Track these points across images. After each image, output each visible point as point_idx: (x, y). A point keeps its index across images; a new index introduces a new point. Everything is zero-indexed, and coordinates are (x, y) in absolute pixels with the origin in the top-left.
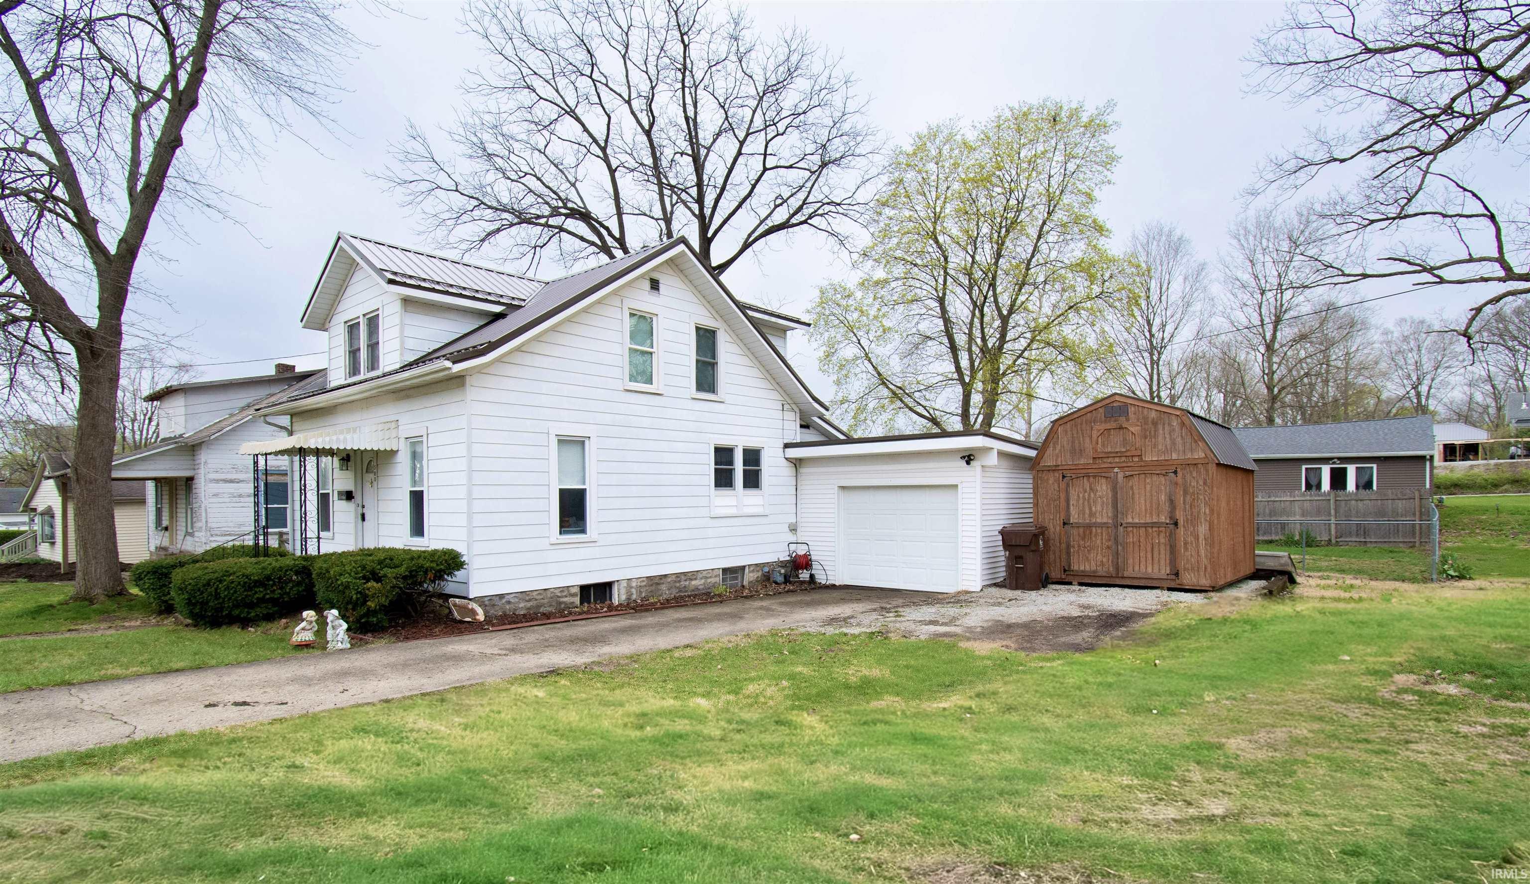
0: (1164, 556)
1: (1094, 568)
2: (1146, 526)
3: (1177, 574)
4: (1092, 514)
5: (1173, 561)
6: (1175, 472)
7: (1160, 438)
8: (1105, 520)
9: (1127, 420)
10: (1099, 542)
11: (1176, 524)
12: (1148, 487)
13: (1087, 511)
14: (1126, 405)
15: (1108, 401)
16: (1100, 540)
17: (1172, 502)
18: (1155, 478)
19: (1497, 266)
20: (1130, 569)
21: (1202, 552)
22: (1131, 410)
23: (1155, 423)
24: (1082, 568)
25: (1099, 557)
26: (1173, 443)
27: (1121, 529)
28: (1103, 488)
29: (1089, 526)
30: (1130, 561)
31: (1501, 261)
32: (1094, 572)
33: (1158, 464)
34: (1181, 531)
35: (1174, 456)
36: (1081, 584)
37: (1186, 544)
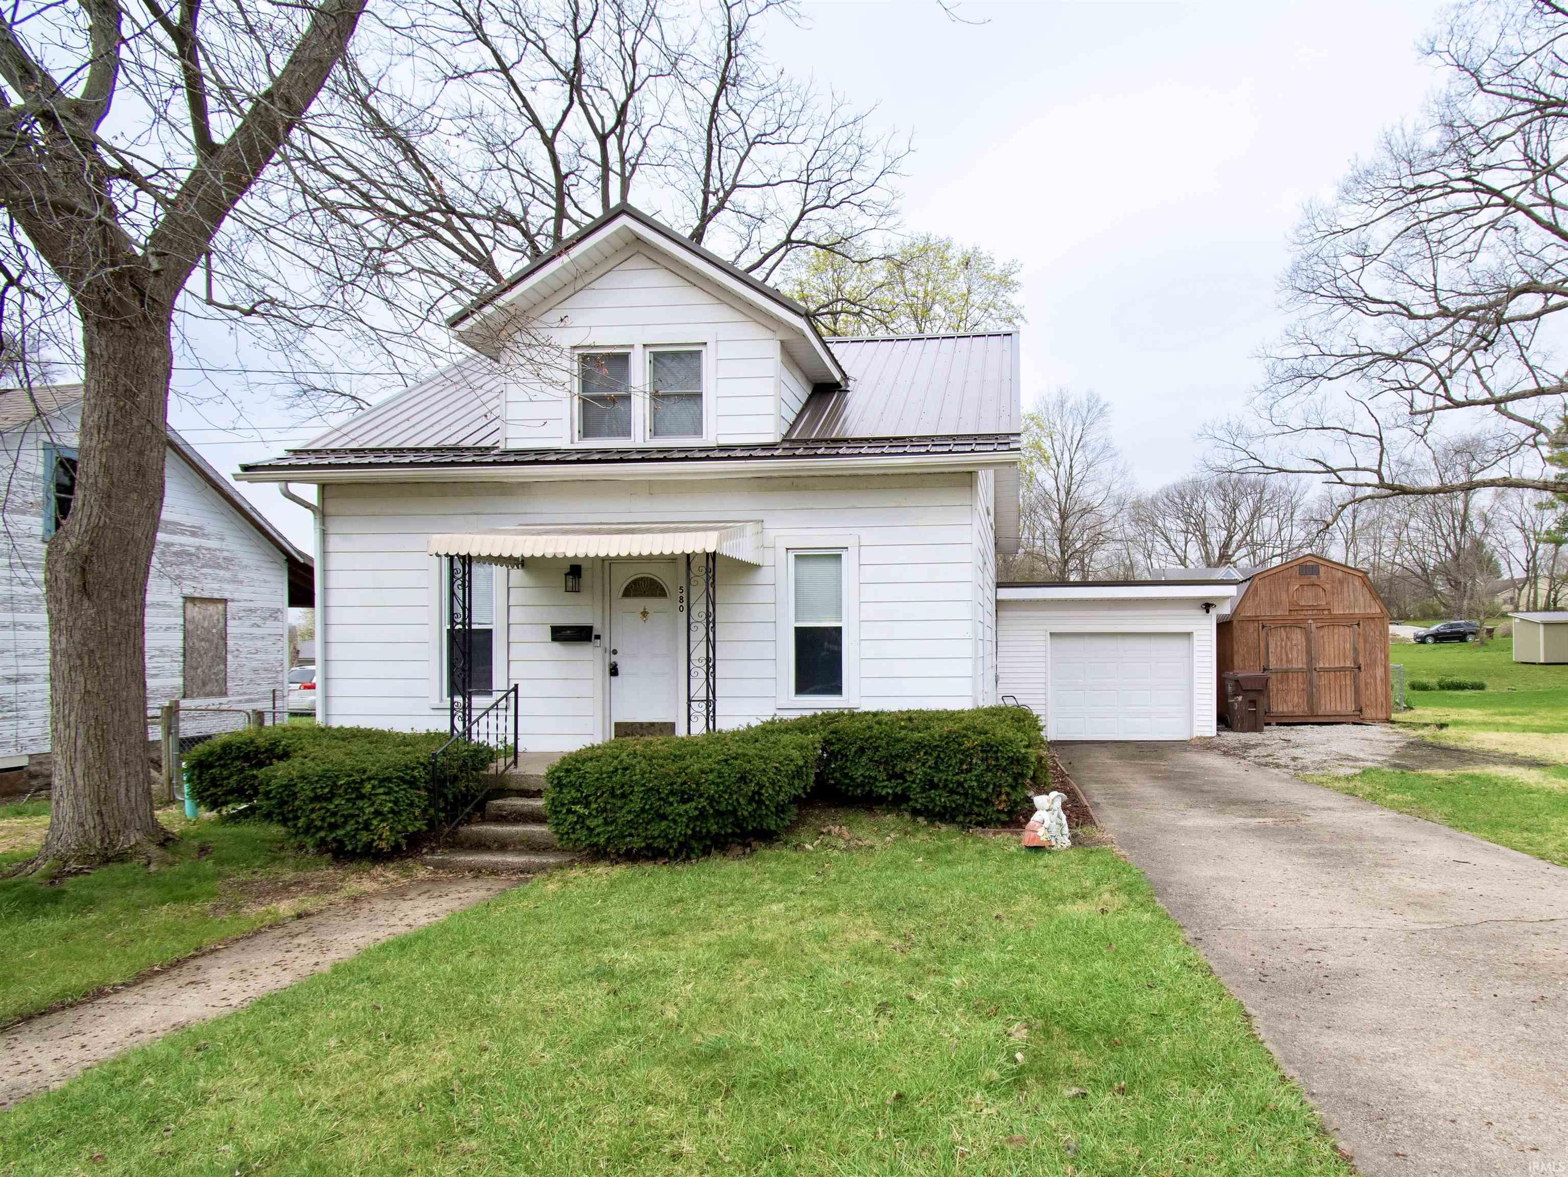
0: (1350, 694)
1: (1291, 709)
2: (1335, 670)
3: (1361, 711)
4: (1288, 661)
5: (1357, 700)
6: (1358, 625)
7: (1346, 595)
8: (1300, 666)
9: (1319, 578)
10: (1295, 685)
11: (1359, 668)
12: (1336, 637)
13: (1284, 658)
14: (1318, 565)
15: (1301, 561)
16: (1296, 684)
17: (1355, 649)
18: (1342, 628)
19: (1376, 476)
20: (1323, 708)
21: (1379, 689)
22: (1322, 570)
23: (1341, 582)
24: (1280, 709)
25: (1296, 700)
26: (1356, 600)
27: (1315, 673)
28: (1298, 636)
29: (1286, 672)
30: (1323, 702)
31: (1379, 473)
32: (1293, 712)
33: (1344, 616)
34: (1362, 675)
35: (1357, 611)
36: (1278, 724)
37: (1366, 684)
